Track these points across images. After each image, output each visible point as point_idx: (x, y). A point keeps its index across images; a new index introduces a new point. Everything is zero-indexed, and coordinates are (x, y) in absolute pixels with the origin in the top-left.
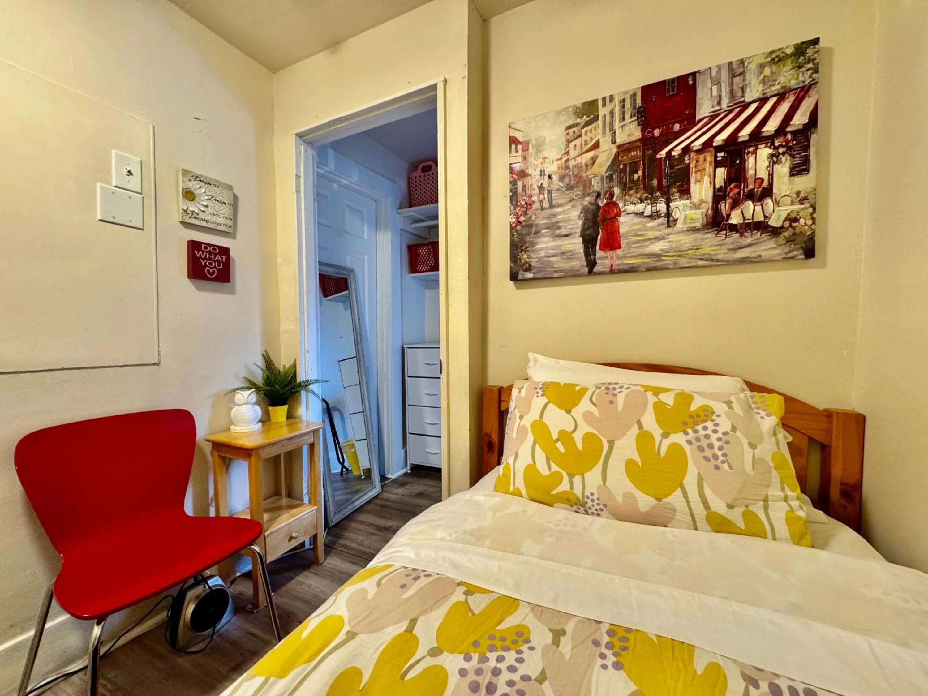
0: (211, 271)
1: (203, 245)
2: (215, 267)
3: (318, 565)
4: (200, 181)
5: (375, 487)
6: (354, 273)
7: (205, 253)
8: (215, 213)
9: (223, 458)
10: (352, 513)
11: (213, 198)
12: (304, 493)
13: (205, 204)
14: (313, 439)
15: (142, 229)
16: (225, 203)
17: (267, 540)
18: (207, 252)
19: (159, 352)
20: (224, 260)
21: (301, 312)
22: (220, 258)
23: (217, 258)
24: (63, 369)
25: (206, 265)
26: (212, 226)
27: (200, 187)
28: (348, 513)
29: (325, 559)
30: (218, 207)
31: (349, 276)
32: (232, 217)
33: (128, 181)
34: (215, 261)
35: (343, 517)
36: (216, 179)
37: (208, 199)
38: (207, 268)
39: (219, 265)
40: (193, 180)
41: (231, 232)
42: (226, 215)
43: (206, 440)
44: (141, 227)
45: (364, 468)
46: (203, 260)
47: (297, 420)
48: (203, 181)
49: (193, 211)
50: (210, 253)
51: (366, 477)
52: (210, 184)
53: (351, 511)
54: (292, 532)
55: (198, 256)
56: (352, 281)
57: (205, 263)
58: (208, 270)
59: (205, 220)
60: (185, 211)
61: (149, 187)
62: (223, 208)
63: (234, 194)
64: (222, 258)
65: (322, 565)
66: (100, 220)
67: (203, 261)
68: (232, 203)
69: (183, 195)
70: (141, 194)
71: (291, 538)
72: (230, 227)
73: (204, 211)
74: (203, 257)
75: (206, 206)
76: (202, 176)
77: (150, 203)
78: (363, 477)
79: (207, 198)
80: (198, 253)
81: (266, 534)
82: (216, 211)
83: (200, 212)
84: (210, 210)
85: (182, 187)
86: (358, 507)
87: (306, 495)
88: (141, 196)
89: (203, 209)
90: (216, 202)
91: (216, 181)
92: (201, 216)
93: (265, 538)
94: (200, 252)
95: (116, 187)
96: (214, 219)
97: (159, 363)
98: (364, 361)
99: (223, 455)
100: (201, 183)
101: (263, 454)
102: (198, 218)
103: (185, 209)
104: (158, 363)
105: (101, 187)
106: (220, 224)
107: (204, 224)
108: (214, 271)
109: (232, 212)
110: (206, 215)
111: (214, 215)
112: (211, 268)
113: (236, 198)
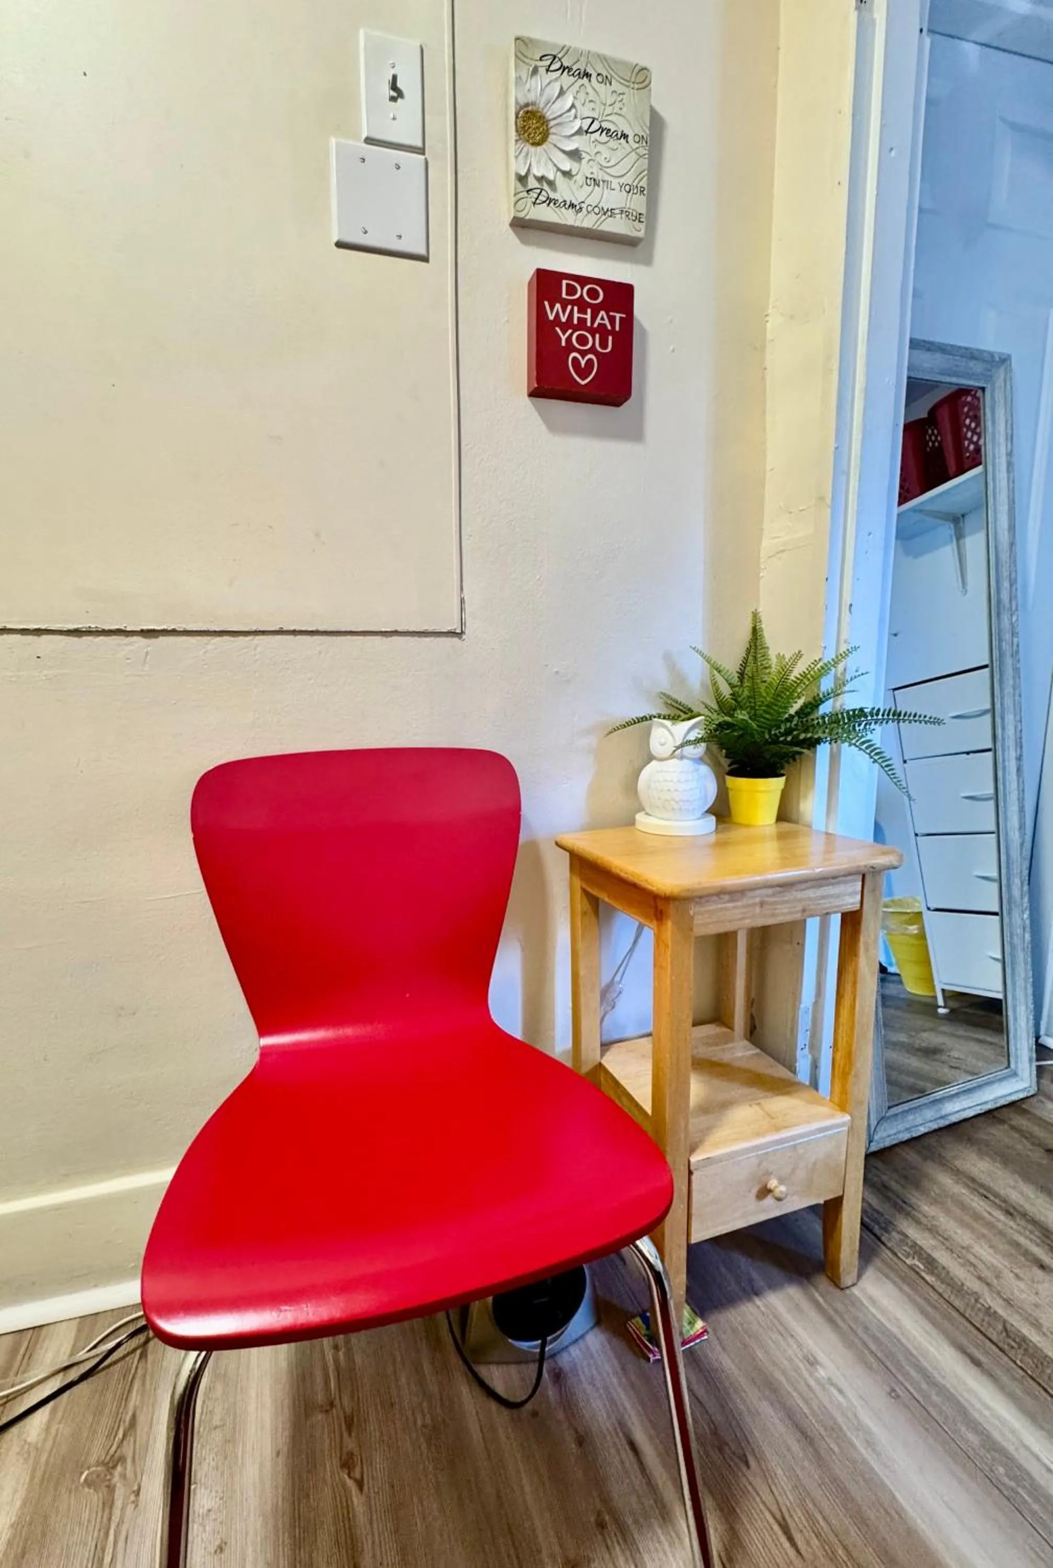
0: (583, 363)
1: (564, 282)
2: (593, 350)
3: (835, 1281)
4: (563, 68)
5: (1015, 1074)
6: (1009, 370)
7: (569, 307)
8: (600, 176)
9: (594, 902)
10: (935, 1131)
11: (595, 126)
12: (800, 1044)
13: (570, 146)
14: (858, 897)
15: (425, 259)
16: (625, 136)
17: (694, 1177)
18: (573, 303)
19: (462, 601)
20: (617, 328)
21: (840, 472)
22: (607, 322)
23: (598, 321)
24: (280, 632)
25: (570, 348)
26: (586, 221)
27: (562, 93)
28: (923, 1130)
29: (859, 1276)
30: (606, 153)
31: (989, 378)
32: (644, 183)
33: (394, 119)
34: (592, 331)
35: (906, 1136)
36: (606, 51)
37: (579, 132)
38: (574, 354)
39: (604, 344)
40: (542, 70)
41: (641, 234)
42: (628, 179)
43: (557, 844)
44: (422, 251)
45: (947, 987)
46: (565, 327)
47: (799, 827)
48: (570, 69)
49: (541, 179)
50: (582, 305)
51: (952, 1011)
52: (588, 75)
53: (934, 1126)
54: (768, 1174)
55: (551, 317)
56: (999, 396)
57: (569, 340)
58: (576, 361)
59: (572, 206)
60: (522, 179)
61: (440, 126)
62: (620, 154)
63: (651, 107)
64: (612, 320)
65: (847, 1291)
66: (340, 245)
67: (564, 333)
68: (645, 132)
69: (517, 131)
70: (421, 151)
71: (765, 1192)
72: (638, 218)
73: (567, 174)
74: (564, 319)
75: (575, 155)
76: (566, 50)
77: (442, 176)
78: (942, 1011)
79: (577, 125)
80: (552, 308)
81: (694, 1159)
82: (602, 168)
83: (560, 181)
84: (584, 169)
85: (517, 102)
86: (954, 1119)
87: (807, 1050)
88: (422, 157)
89: (566, 165)
90: (604, 138)
91: (603, 59)
92: (565, 191)
93: (690, 1173)
94: (558, 306)
95: (369, 141)
96: (595, 196)
97: (462, 632)
98: (1017, 670)
99: (595, 892)
100: (566, 79)
101: (698, 920)
102: (555, 202)
103: (523, 174)
104: (459, 631)
105: (337, 144)
106: (610, 213)
107: (568, 218)
108: (590, 362)
109: (644, 163)
110: (574, 188)
111: (596, 183)
112: (583, 354)
113: (656, 123)
